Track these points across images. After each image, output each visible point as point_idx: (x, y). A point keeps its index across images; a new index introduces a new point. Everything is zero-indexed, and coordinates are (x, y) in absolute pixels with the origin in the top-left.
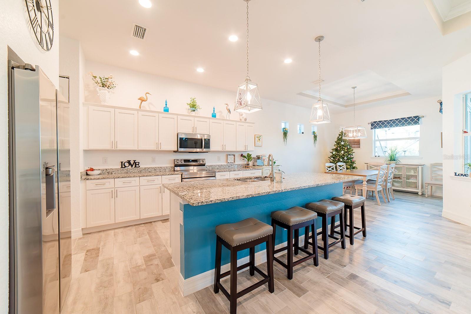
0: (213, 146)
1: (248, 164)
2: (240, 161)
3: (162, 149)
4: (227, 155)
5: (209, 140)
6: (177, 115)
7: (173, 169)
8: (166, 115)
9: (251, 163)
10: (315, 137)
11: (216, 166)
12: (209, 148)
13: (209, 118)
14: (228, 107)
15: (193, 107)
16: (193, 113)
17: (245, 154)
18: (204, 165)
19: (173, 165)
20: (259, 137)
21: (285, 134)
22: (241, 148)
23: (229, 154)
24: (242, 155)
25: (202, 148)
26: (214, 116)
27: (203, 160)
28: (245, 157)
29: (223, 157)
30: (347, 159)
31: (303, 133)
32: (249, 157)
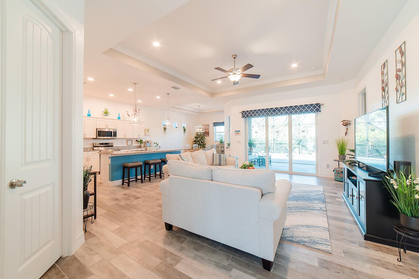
0: (118, 136)
1: (141, 146)
2: (135, 144)
3: (87, 137)
4: (127, 141)
5: (116, 132)
6: (96, 118)
7: (92, 149)
8: (89, 118)
9: (142, 145)
10: (185, 130)
11: (120, 147)
12: (116, 136)
13: (116, 120)
14: (128, 113)
15: (106, 113)
16: (106, 117)
17: (139, 140)
18: (113, 146)
19: (92, 147)
20: (148, 130)
21: (165, 129)
22: (136, 137)
23: (128, 140)
24: (137, 141)
25: (112, 136)
26: (119, 118)
27: (112, 144)
28: (139, 141)
29: (125, 142)
30: (201, 143)
31: (177, 127)
32: (141, 142)
